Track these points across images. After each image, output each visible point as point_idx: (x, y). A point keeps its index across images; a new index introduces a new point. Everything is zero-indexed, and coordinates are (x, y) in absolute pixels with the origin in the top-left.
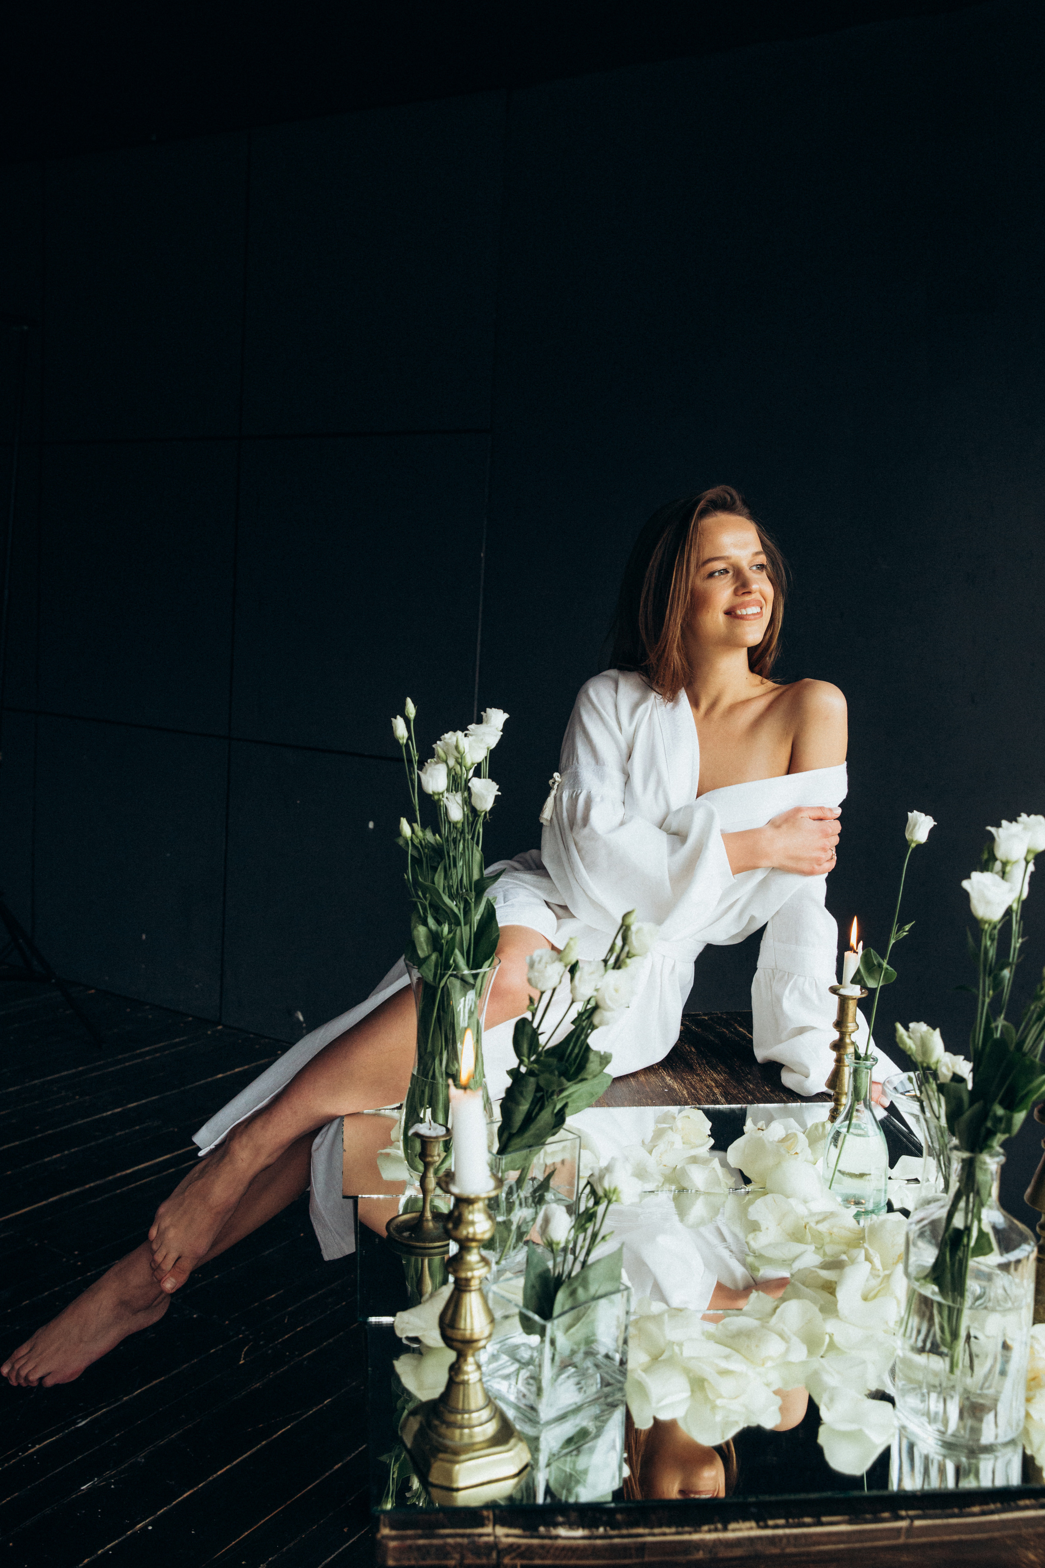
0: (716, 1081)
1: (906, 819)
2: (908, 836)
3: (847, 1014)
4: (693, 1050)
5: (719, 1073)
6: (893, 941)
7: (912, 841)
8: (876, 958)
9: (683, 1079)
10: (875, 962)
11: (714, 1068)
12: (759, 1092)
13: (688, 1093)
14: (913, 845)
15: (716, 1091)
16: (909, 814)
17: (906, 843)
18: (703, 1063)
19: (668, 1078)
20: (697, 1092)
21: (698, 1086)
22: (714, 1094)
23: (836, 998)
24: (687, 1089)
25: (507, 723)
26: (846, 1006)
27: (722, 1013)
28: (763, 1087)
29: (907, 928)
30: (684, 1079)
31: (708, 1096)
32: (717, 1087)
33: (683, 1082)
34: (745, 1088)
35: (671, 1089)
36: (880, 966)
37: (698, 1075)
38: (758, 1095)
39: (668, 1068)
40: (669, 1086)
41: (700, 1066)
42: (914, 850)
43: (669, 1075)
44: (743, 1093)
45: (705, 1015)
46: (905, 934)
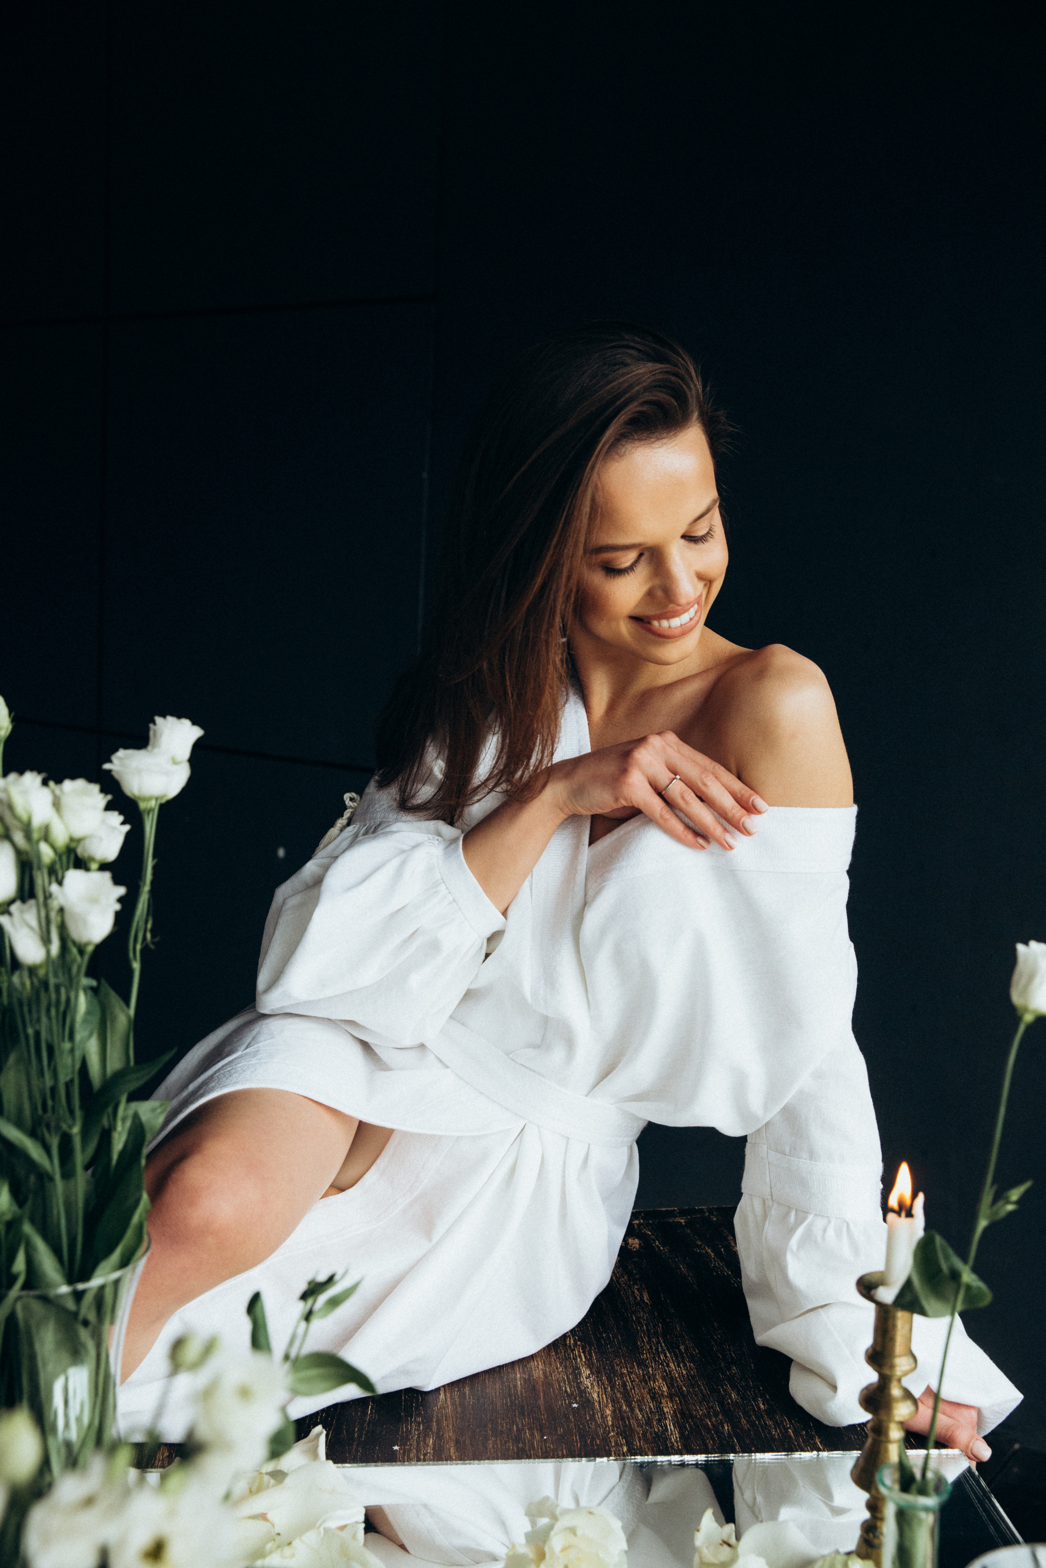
0: (669, 1379)
1: (1012, 959)
2: (1016, 998)
3: (892, 1340)
4: (646, 1298)
5: (679, 1359)
6: (983, 1223)
7: (1026, 1010)
8: (947, 1258)
9: (611, 1375)
10: (944, 1267)
11: (673, 1347)
12: (746, 1414)
13: (614, 1412)
14: (1028, 1018)
15: (668, 1408)
16: (1020, 947)
17: (1013, 1014)
18: (656, 1334)
19: (585, 1372)
20: (632, 1410)
21: (636, 1394)
22: (662, 1416)
23: (872, 1306)
24: (614, 1401)
25: (198, 747)
26: (890, 1323)
27: (711, 1211)
28: (755, 1400)
29: (1015, 1194)
30: (615, 1373)
31: (649, 1422)
32: (671, 1397)
33: (610, 1380)
34: (722, 1404)
35: (587, 1403)
36: (955, 1276)
37: (642, 1364)
38: (743, 1421)
39: (591, 1345)
40: (582, 1395)
41: (649, 1342)
42: (1030, 1028)
43: (590, 1365)
44: (716, 1415)
45: (682, 1213)
46: (1010, 1207)
